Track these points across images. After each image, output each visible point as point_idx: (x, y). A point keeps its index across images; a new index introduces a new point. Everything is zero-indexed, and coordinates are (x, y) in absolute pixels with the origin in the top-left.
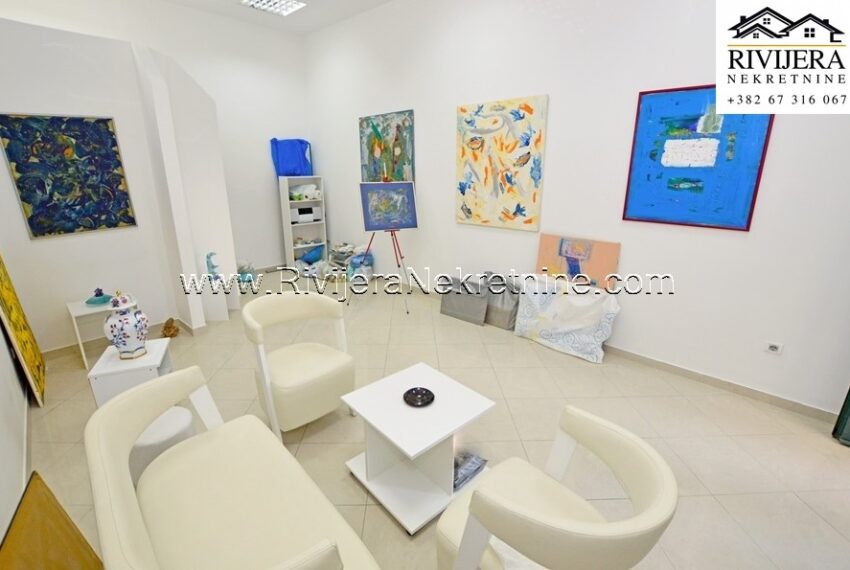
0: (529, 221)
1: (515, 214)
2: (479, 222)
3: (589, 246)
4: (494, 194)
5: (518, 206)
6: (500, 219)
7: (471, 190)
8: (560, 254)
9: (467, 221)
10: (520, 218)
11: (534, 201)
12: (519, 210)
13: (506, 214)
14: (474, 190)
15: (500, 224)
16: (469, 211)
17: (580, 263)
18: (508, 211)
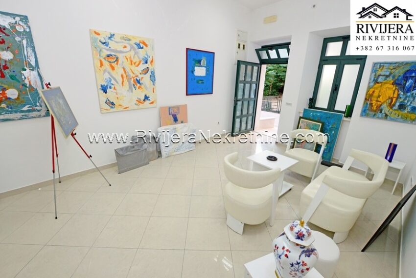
0: (152, 103)
1: (144, 100)
2: (121, 109)
3: (178, 107)
4: (130, 91)
5: (146, 96)
6: (136, 104)
7: (112, 89)
8: (170, 114)
9: (112, 110)
10: (147, 102)
11: (154, 92)
12: (146, 98)
13: (139, 101)
14: (114, 89)
15: (136, 107)
16: (113, 104)
17: (177, 116)
18: (140, 100)
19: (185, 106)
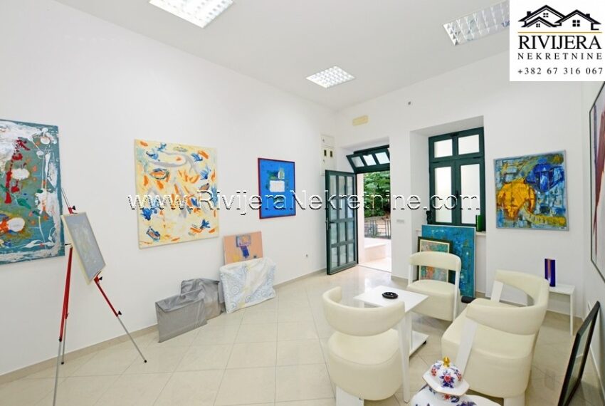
0: (213, 231)
1: (202, 228)
2: (169, 241)
3: (249, 236)
4: (182, 215)
5: (204, 221)
6: (189, 234)
7: (158, 214)
8: (237, 246)
9: (155, 243)
10: (206, 230)
11: (215, 217)
12: (205, 224)
13: (194, 229)
14: (161, 213)
15: (190, 238)
16: (157, 234)
17: (248, 248)
18: (196, 227)
19: (259, 234)
